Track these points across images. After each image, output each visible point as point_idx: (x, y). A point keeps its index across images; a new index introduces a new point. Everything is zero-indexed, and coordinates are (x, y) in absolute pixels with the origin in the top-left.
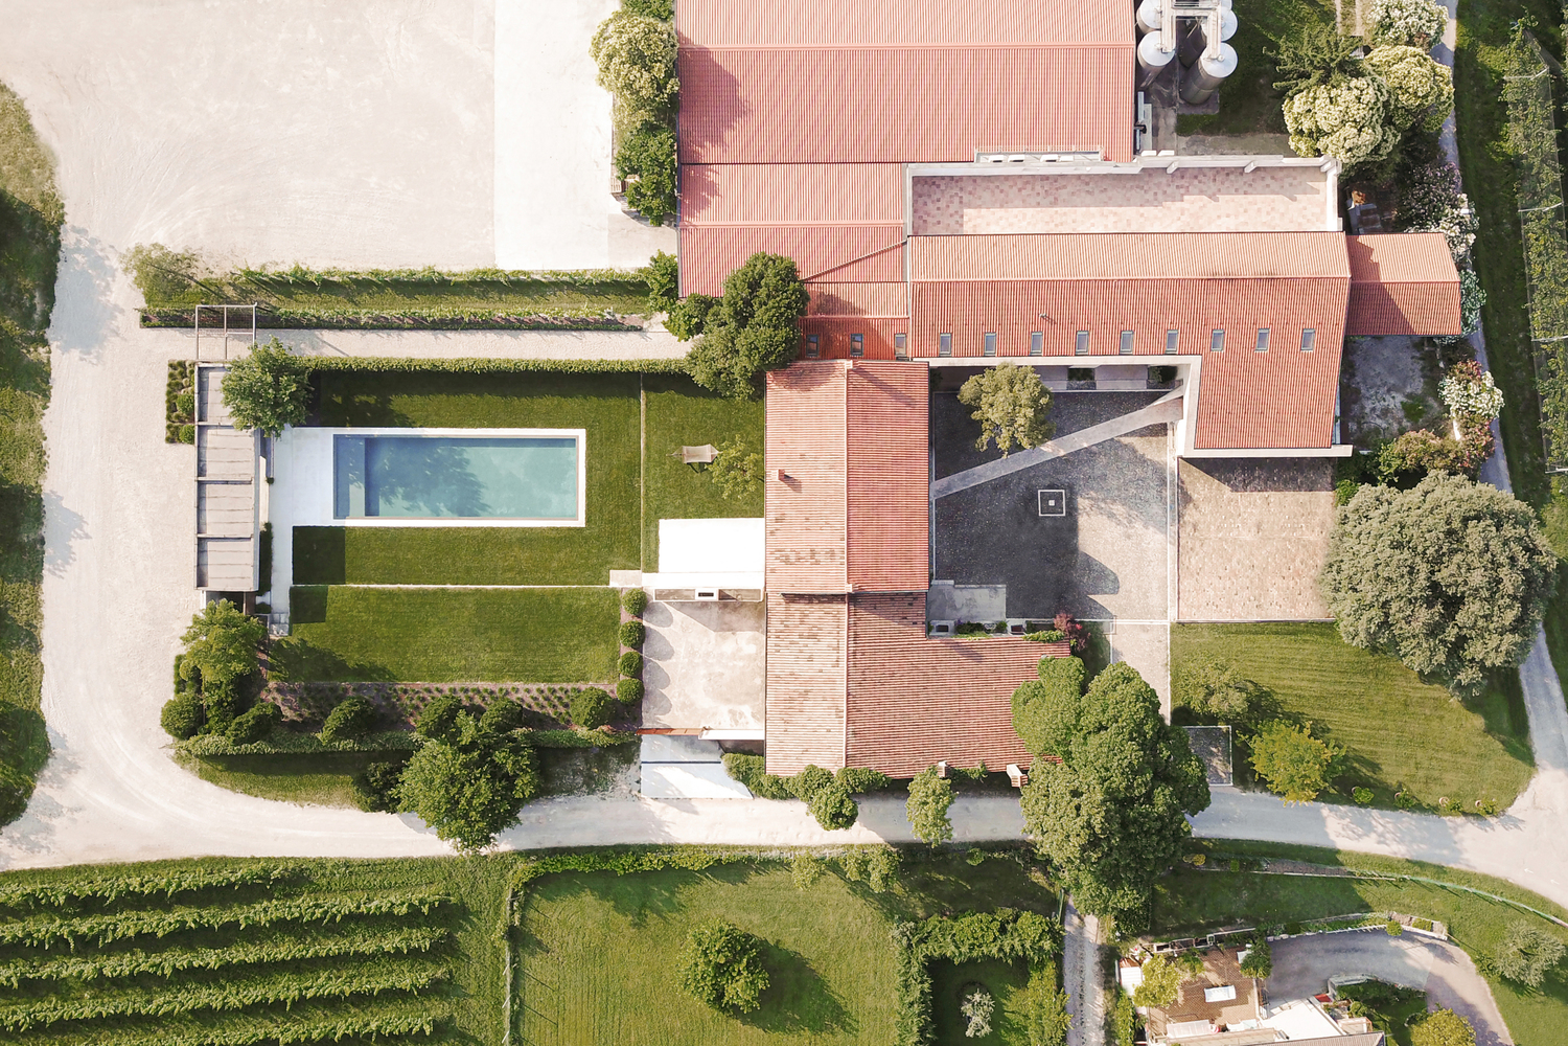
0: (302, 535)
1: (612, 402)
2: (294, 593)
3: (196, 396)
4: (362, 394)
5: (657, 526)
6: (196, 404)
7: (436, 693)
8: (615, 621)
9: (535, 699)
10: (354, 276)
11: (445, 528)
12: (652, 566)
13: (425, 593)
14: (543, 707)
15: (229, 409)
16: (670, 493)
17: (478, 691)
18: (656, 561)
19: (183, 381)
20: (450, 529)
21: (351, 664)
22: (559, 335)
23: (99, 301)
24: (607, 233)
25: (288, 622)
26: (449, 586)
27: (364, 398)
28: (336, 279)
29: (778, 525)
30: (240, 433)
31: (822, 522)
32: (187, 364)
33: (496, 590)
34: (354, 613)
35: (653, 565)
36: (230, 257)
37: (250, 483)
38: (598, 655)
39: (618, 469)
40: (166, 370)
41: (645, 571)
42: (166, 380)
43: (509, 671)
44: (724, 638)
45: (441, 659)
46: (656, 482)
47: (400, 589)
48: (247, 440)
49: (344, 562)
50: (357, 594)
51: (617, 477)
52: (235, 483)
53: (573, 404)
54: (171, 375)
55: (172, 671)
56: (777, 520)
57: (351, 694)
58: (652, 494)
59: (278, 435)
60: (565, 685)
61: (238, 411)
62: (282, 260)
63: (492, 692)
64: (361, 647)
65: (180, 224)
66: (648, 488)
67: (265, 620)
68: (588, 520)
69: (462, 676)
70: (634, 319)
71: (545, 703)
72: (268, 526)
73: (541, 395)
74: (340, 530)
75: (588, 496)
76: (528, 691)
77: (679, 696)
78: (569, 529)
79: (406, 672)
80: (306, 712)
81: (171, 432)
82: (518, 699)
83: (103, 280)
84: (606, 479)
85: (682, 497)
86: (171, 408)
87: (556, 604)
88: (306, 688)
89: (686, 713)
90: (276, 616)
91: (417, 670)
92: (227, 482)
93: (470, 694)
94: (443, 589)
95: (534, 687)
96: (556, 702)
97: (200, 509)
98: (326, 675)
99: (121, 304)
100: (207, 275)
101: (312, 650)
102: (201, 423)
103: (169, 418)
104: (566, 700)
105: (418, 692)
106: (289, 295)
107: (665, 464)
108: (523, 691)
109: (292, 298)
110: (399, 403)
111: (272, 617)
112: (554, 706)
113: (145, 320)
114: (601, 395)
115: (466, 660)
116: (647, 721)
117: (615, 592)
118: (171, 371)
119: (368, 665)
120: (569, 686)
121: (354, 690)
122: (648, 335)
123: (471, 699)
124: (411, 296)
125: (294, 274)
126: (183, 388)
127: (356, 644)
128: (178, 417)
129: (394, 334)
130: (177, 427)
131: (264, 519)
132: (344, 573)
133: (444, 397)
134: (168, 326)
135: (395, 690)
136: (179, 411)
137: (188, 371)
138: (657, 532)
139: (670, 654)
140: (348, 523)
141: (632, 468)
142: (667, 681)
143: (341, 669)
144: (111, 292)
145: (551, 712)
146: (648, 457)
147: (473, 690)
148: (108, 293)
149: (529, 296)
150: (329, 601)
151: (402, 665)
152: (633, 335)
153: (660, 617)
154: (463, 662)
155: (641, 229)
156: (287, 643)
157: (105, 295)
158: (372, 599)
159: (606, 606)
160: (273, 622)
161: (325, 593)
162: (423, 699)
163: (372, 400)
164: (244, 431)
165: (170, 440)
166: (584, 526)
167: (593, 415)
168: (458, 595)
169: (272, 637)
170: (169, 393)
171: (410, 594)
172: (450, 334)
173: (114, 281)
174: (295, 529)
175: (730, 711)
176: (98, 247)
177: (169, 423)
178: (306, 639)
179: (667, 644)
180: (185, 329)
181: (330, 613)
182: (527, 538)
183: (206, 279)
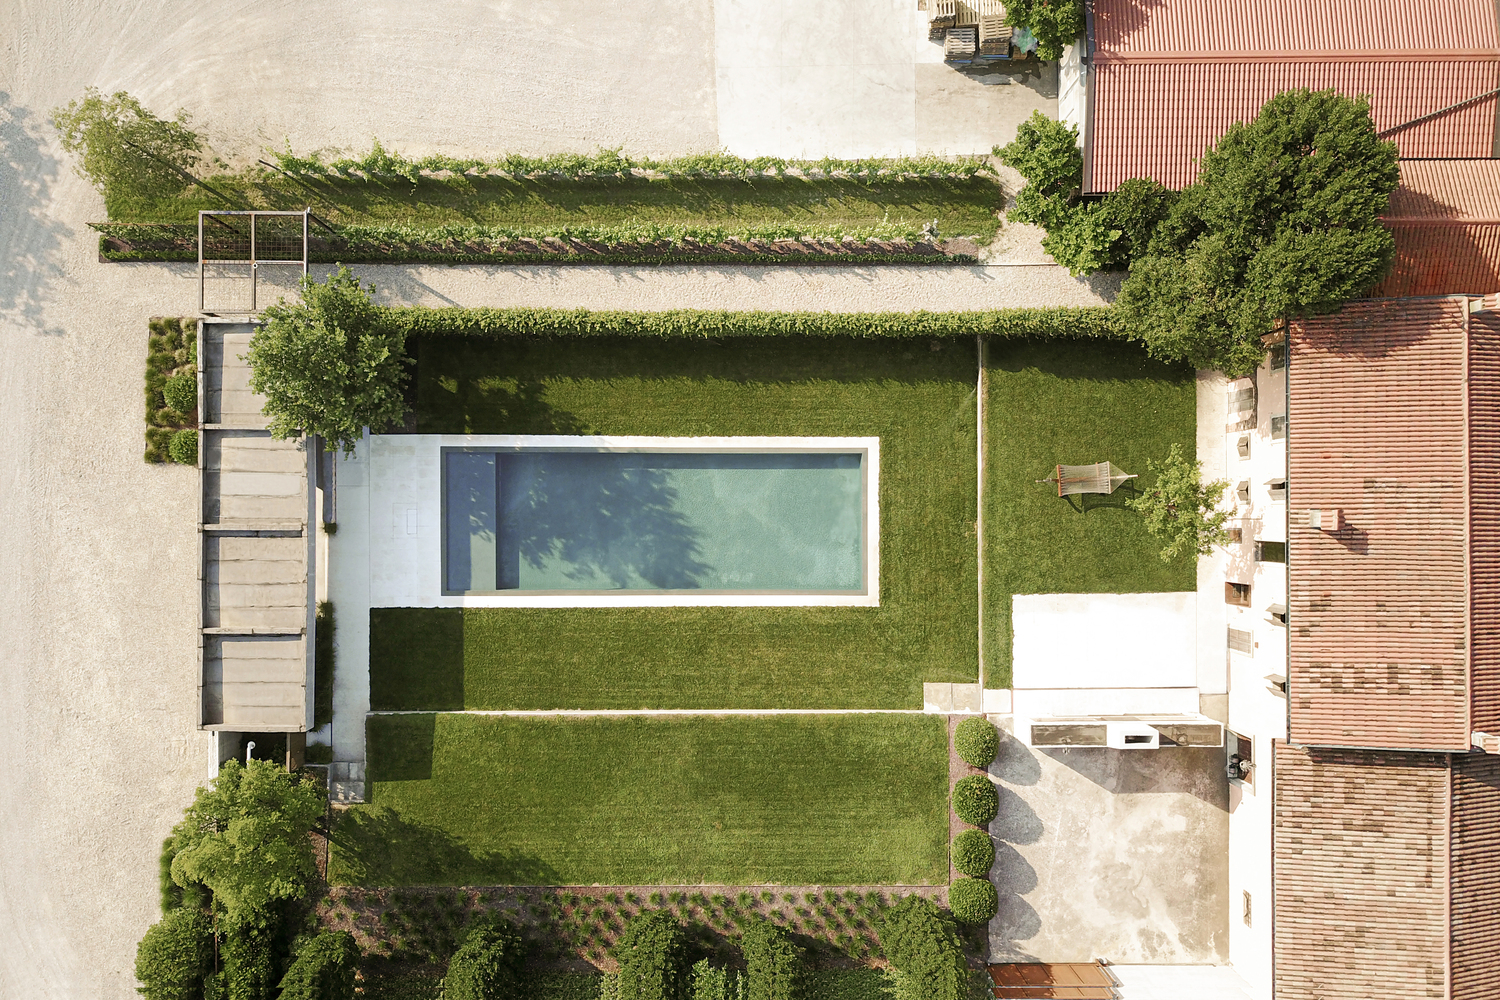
0: (385, 622)
1: (927, 389)
2: (374, 728)
3: (200, 376)
4: (493, 375)
5: (1009, 608)
6: (200, 392)
7: (628, 906)
8: (941, 777)
9: (806, 913)
10: (474, 171)
11: (639, 609)
12: (1000, 678)
13: (607, 725)
14: (818, 927)
15: (263, 400)
16: (1031, 547)
17: (702, 900)
18: (1009, 670)
19: (177, 354)
20: (647, 610)
21: (477, 853)
22: (832, 274)
23: (28, 216)
24: (912, 96)
25: (363, 775)
26: (645, 712)
27: (495, 383)
28: (443, 175)
29: (1316, 617)
30: (281, 443)
31: (1414, 612)
32: (183, 325)
33: (729, 718)
34: (482, 762)
35: (1003, 674)
36: (257, 140)
37: (299, 534)
38: (913, 834)
39: (936, 506)
40: (144, 336)
41: (988, 685)
42: (146, 353)
43: (755, 863)
44: (1132, 805)
45: (636, 843)
46: (1007, 529)
47: (563, 719)
48: (292, 458)
49: (461, 671)
50: (486, 725)
51: (933, 521)
52: (272, 534)
53: (856, 395)
54: (154, 345)
55: (156, 868)
56: (1314, 607)
57: (477, 906)
58: (1000, 549)
59: (350, 448)
60: (854, 888)
61: (281, 401)
62: (346, 144)
63: (728, 902)
64: (493, 822)
65: (169, 83)
66: (991, 539)
67: (323, 774)
68: (885, 595)
69: (673, 873)
70: (963, 244)
71: (822, 920)
72: (328, 607)
73: (803, 378)
74: (457, 614)
75: (885, 551)
76: (792, 899)
77: (1053, 906)
78: (853, 610)
79: (573, 866)
80: (398, 941)
81: (154, 443)
82: (774, 913)
83: (35, 178)
84: (915, 525)
85: (1052, 555)
86: (155, 401)
87: (836, 743)
88: (397, 898)
89: (1065, 936)
90: (343, 766)
91: (594, 862)
92: (256, 534)
93: (689, 905)
94: (637, 719)
95: (801, 891)
96: (842, 918)
97: (208, 582)
98: (434, 873)
99: (66, 219)
100: (217, 172)
101: (407, 829)
102: (209, 426)
103: (150, 419)
104: (858, 916)
105: (597, 902)
106: (361, 207)
107: (1021, 496)
108: (782, 900)
109: (365, 210)
110: (558, 391)
111: (335, 768)
112: (839, 926)
113: (110, 250)
114: (907, 376)
115: (680, 844)
116: (999, 950)
117: (935, 722)
118: (155, 336)
119: (507, 854)
120: (864, 890)
121: (483, 899)
122: (988, 271)
123: (691, 913)
124: (572, 206)
125: (369, 167)
126: (176, 365)
127: (484, 817)
128: (166, 416)
129: (545, 273)
130: (166, 436)
131: (322, 595)
132: (461, 690)
133: (634, 382)
134: (149, 259)
135: (556, 900)
136: (169, 408)
137: (184, 336)
138: (1009, 617)
139: (1034, 833)
140: (469, 602)
141: (961, 507)
142: (1031, 880)
143: (459, 859)
144: (50, 200)
145: (832, 936)
146: (992, 485)
147: (694, 899)
148: (44, 202)
149: (778, 206)
150: (436, 741)
151: (566, 854)
152: (961, 274)
153: (1018, 767)
154: (675, 848)
155: (973, 88)
156: (363, 815)
157: (40, 205)
158: (512, 737)
159: (923, 749)
160: (336, 779)
161: (431, 723)
162: (607, 915)
163: (510, 386)
164: (290, 439)
165: (154, 458)
166: (878, 605)
167: (891, 413)
168: (663, 728)
169: (336, 805)
170: (150, 375)
171: (578, 726)
172: (643, 274)
173: (55, 181)
174: (375, 613)
175: (1143, 933)
176: (27, 122)
177: (150, 427)
178: (396, 809)
179: (1031, 814)
180: (179, 265)
181: (440, 761)
182: (781, 627)
183: (215, 179)
